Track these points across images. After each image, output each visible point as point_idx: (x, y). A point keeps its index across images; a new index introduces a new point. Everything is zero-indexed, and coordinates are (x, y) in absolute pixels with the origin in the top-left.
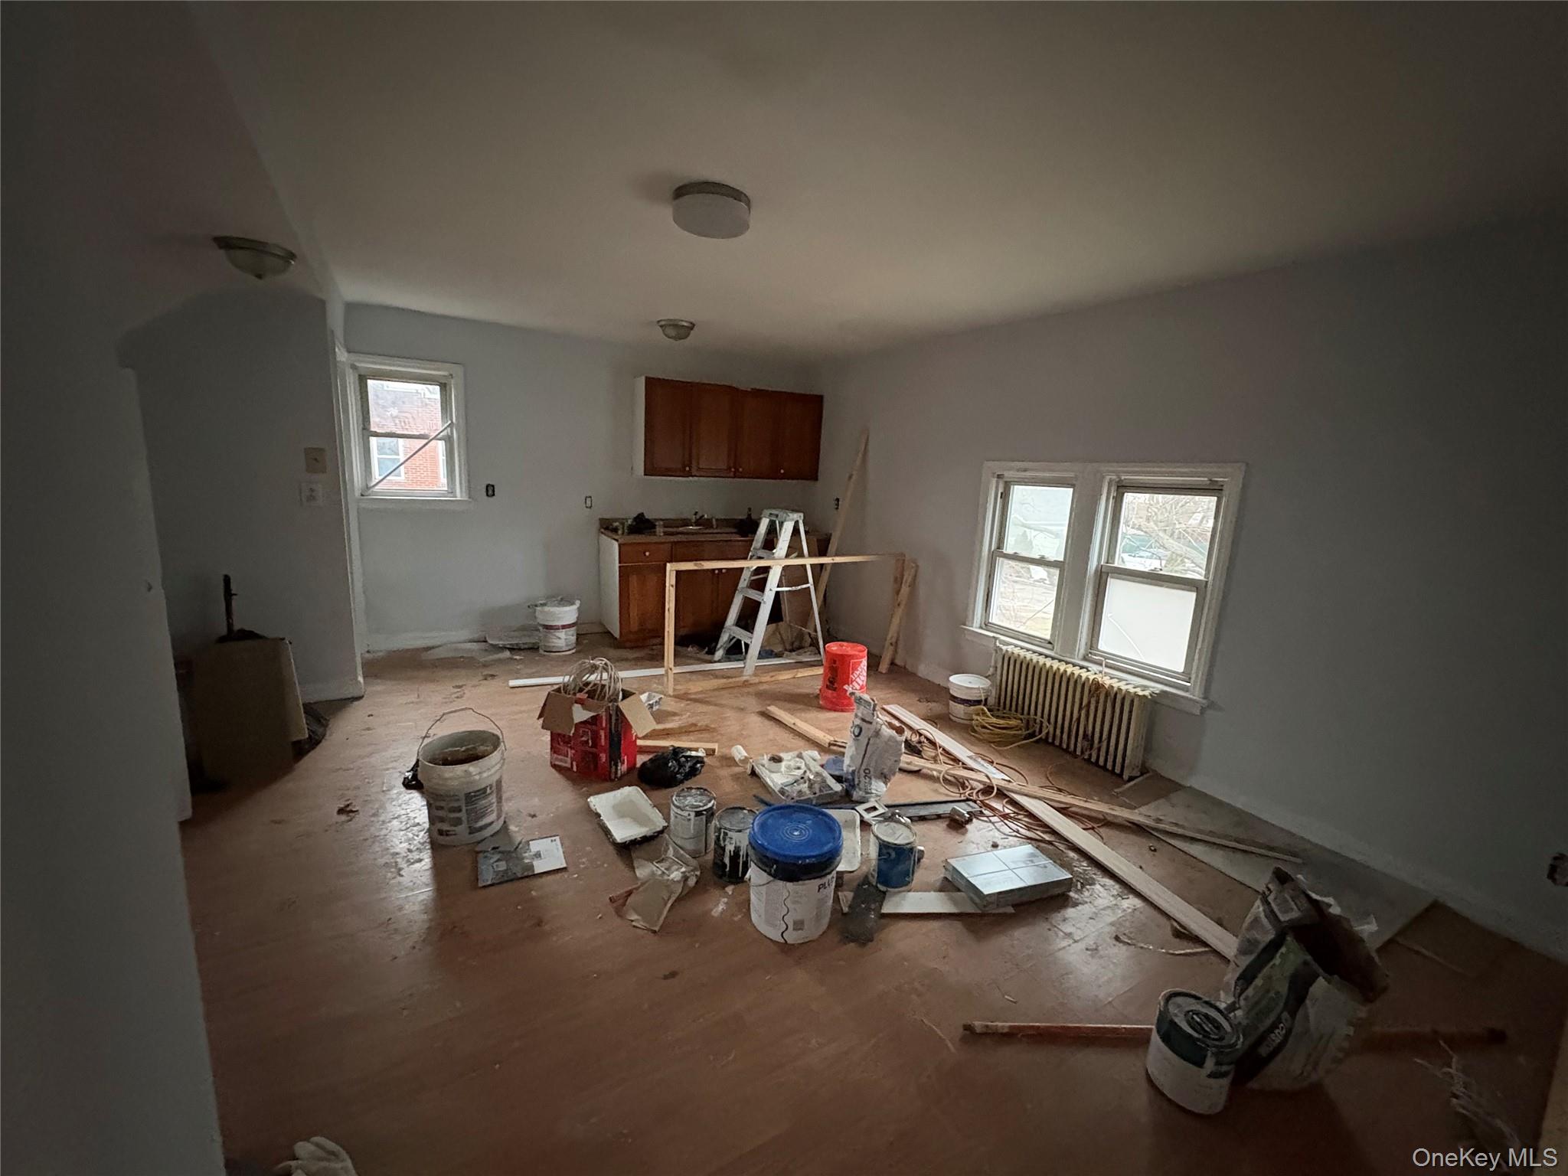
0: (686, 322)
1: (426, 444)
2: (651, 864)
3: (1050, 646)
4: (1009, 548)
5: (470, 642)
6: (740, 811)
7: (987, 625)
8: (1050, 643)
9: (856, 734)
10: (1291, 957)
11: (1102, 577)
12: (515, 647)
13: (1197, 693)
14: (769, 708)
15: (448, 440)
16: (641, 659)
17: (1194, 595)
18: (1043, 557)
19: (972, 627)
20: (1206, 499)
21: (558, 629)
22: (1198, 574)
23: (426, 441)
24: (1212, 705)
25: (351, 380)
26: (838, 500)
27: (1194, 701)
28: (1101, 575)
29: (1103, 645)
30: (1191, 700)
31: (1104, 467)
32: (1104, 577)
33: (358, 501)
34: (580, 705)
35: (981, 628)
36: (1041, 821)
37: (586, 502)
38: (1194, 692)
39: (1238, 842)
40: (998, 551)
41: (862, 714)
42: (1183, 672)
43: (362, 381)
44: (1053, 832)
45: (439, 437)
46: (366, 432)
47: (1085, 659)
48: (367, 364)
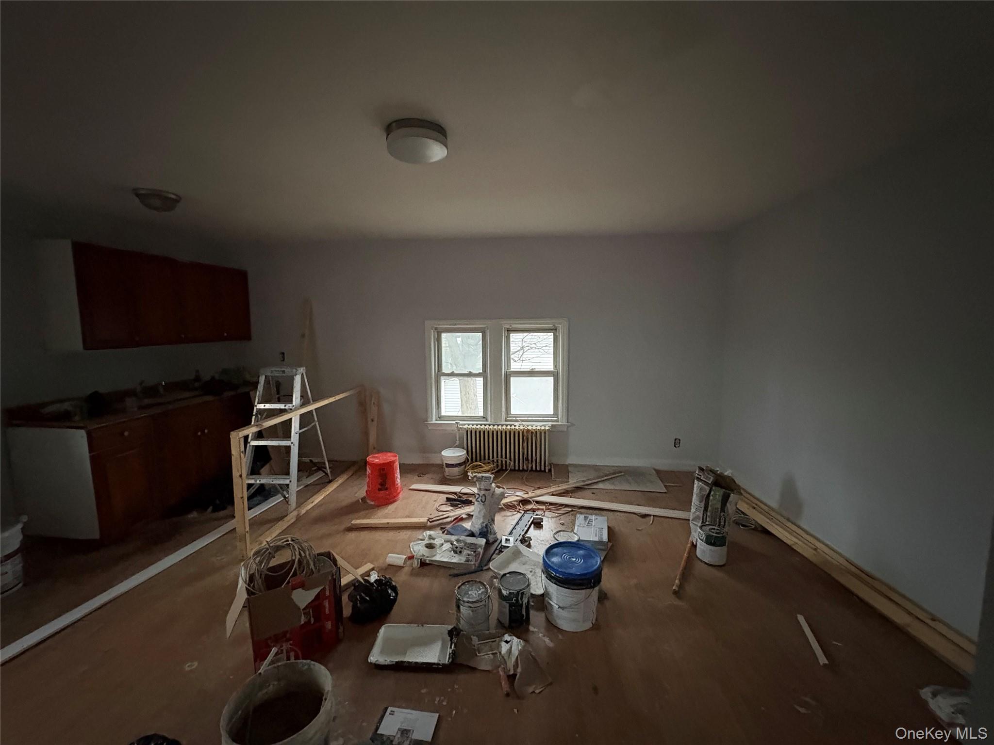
0: (173, 194)
2: (479, 658)
3: (484, 419)
4: (445, 370)
6: (505, 577)
7: (440, 418)
8: (484, 418)
9: (484, 501)
10: (718, 493)
11: (508, 376)
13: (564, 421)
14: (352, 523)
17: (553, 378)
18: (470, 372)
19: (432, 421)
20: (549, 334)
22: (550, 367)
24: (573, 425)
26: (283, 354)
27: (564, 425)
28: (507, 376)
29: (513, 412)
30: (562, 425)
31: (503, 322)
32: (508, 377)
34: (300, 590)
35: (436, 420)
36: (558, 504)
38: (562, 421)
39: (607, 476)
40: (440, 373)
41: (485, 487)
42: (554, 414)
44: (567, 506)
47: (506, 421)
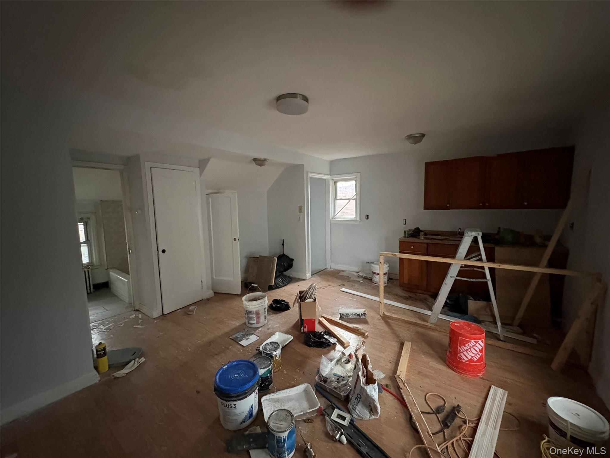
1: (349, 201)
5: (355, 272)
12: (366, 278)
15: (356, 200)
16: (406, 298)
21: (376, 274)
23: (349, 200)
25: (331, 183)
33: (331, 220)
37: (403, 222)
43: (335, 183)
45: (353, 199)
46: (335, 199)
48: (336, 178)
